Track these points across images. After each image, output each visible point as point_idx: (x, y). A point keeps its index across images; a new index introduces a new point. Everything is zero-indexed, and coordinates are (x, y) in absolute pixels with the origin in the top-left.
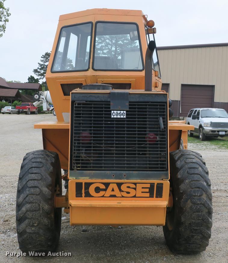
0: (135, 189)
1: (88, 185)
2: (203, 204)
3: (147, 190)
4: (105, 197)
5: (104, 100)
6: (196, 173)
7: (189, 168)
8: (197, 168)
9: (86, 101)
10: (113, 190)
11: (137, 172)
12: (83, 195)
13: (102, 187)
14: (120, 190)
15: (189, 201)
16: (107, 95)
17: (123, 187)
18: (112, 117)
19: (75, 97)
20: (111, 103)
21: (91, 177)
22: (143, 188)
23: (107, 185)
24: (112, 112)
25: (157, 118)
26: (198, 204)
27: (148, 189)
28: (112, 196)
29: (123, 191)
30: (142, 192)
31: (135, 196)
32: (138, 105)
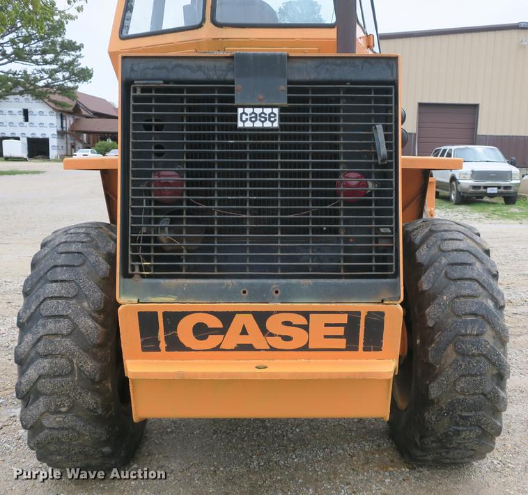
0: (306, 328)
1: (173, 319)
2: (485, 356)
3: (341, 331)
4: (224, 350)
5: (215, 77)
6: (467, 277)
7: (449, 264)
8: (470, 264)
9: (166, 82)
10: (244, 332)
12: (163, 345)
13: (215, 323)
14: (265, 331)
15: (450, 348)
16: (224, 63)
17: (273, 324)
18: (240, 124)
19: (132, 70)
20: (237, 86)
21: (183, 295)
22: (327, 325)
23: (227, 318)
24: (240, 110)
25: (369, 128)
26: (473, 355)
27: (343, 328)
28: (242, 348)
29: (272, 335)
30: (326, 337)
31: (305, 348)
32: (314, 91)
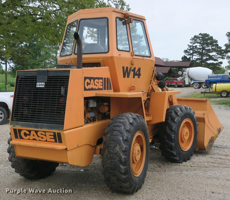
0: (45, 135)
1: (20, 131)
2: (115, 153)
4: (30, 140)
5: (34, 76)
8: (120, 126)
11: (46, 124)
12: (19, 137)
13: (28, 133)
16: (36, 72)
18: (37, 86)
19: (19, 74)
20: (38, 78)
21: (22, 126)
22: (50, 135)
24: (37, 83)
25: (61, 88)
26: (111, 153)
27: (53, 136)
28: (34, 139)
29: (39, 137)
30: (50, 138)
31: (46, 141)
32: (54, 79)
